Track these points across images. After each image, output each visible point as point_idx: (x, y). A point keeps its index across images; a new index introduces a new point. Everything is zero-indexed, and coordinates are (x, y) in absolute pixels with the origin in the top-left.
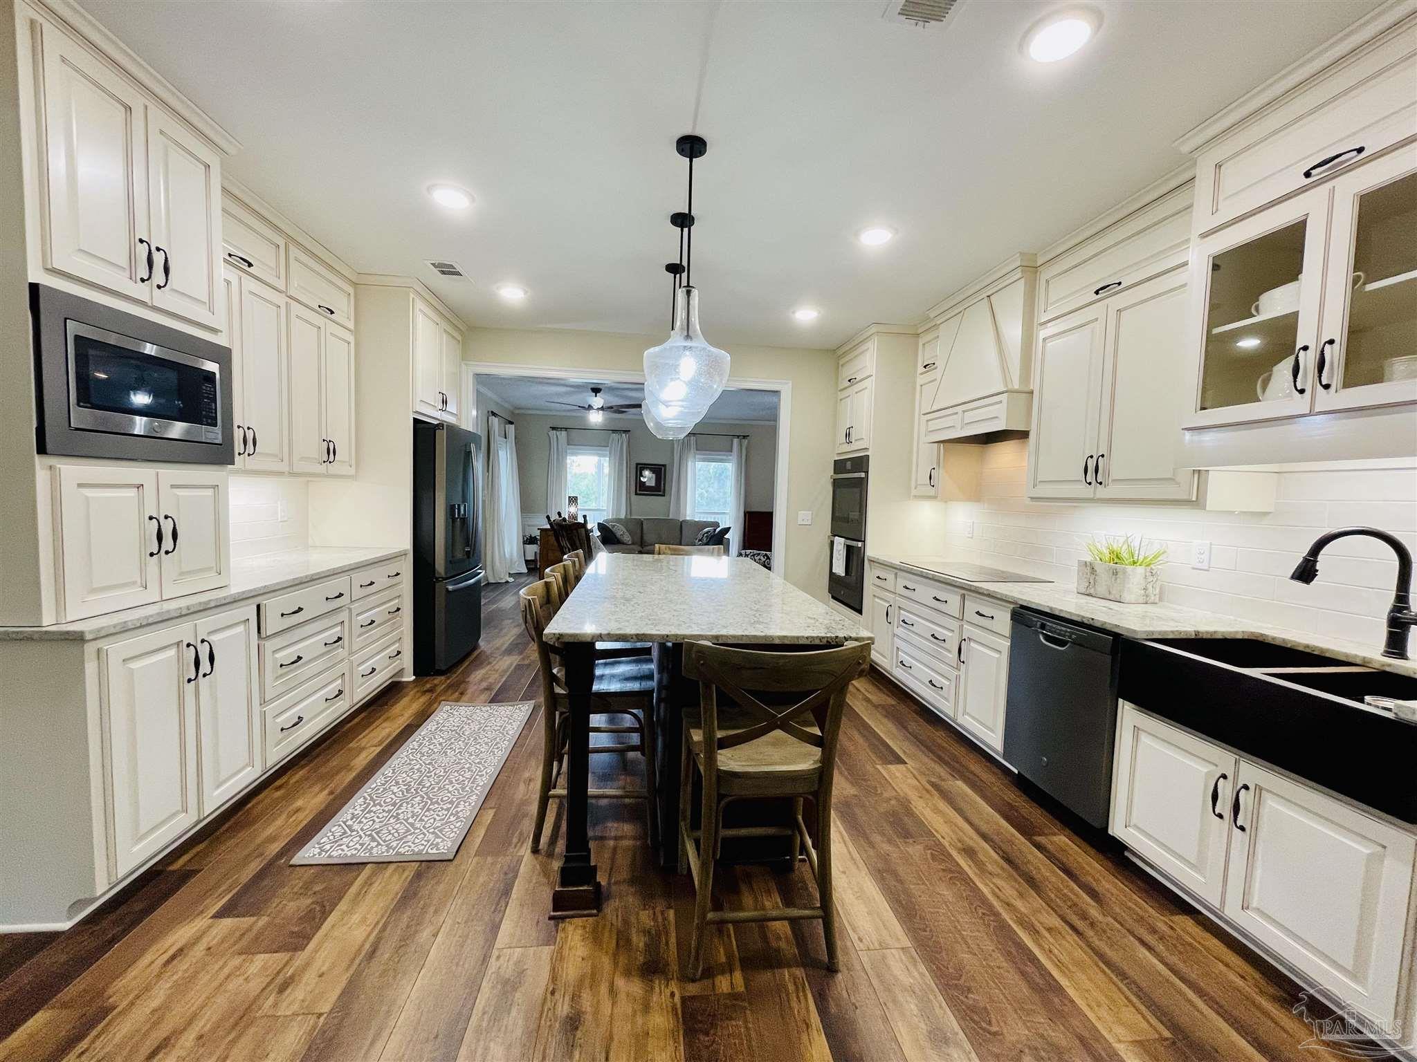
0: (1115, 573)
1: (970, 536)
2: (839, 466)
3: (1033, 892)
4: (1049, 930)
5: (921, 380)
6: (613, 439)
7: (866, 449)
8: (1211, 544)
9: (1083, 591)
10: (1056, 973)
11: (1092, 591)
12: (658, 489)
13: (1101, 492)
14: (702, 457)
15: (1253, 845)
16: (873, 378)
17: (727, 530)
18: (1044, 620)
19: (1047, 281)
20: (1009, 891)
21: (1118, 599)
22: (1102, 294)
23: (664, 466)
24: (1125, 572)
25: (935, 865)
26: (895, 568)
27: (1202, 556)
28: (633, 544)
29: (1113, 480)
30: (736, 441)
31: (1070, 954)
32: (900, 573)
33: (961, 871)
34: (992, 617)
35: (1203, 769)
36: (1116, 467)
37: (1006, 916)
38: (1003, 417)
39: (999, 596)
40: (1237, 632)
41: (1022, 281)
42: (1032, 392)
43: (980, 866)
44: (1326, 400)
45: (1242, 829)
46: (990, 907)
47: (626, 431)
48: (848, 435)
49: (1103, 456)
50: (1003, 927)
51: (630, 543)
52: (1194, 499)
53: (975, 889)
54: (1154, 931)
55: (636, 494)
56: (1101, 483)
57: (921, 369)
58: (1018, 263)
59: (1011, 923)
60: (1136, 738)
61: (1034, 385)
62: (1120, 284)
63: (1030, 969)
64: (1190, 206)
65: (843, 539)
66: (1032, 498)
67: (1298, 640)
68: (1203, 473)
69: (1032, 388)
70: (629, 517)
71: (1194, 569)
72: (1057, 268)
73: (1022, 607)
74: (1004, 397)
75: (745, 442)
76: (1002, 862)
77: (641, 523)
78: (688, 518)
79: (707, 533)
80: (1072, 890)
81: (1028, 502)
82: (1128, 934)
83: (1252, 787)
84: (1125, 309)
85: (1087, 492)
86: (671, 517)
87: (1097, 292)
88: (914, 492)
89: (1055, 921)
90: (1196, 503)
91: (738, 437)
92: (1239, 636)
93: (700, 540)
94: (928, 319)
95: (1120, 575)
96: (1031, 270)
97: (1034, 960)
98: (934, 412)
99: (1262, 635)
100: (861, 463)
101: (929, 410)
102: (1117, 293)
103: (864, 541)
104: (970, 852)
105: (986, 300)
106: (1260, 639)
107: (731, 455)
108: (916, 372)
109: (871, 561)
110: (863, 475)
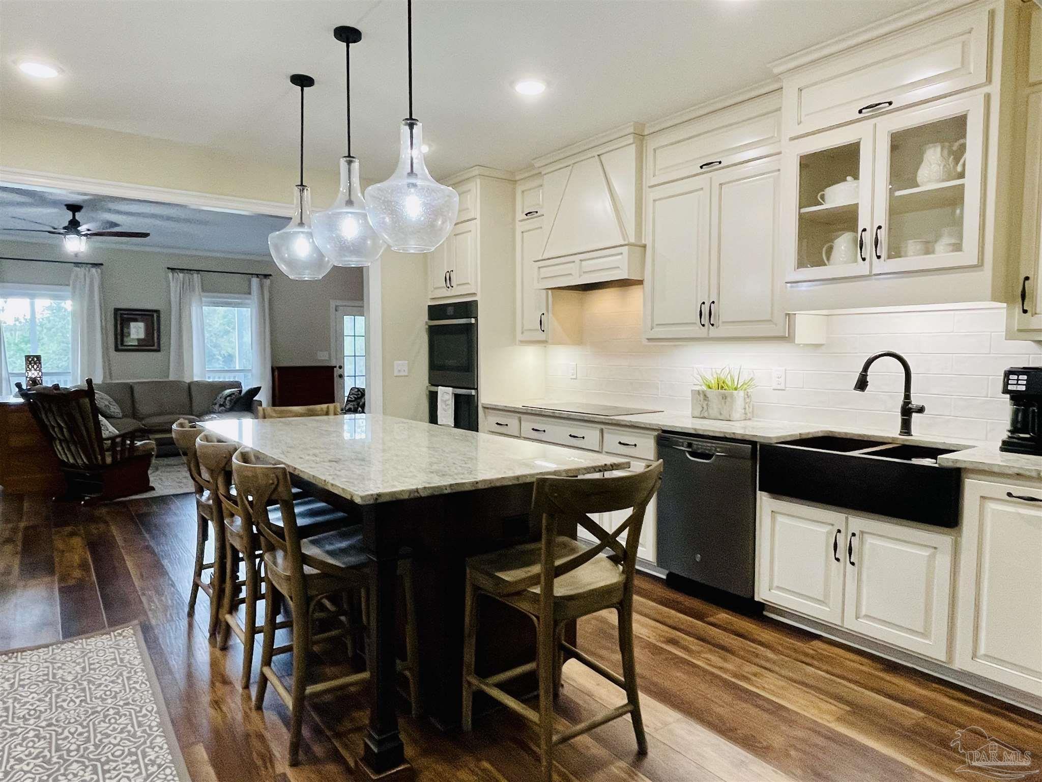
0: (725, 397)
1: (574, 377)
2: (436, 312)
3: (728, 654)
4: (755, 675)
5: (520, 227)
6: (77, 276)
7: (474, 294)
8: (786, 370)
9: (698, 415)
10: (777, 700)
11: (706, 414)
12: (151, 344)
13: (713, 332)
14: (209, 299)
15: (860, 574)
16: (478, 221)
17: (256, 390)
18: (689, 440)
19: (655, 150)
20: (714, 658)
21: (728, 418)
22: (705, 169)
23: (157, 311)
24: (732, 395)
25: (657, 657)
26: (519, 413)
27: (780, 380)
28: (124, 416)
29: (723, 322)
30: (255, 281)
31: (775, 685)
32: (524, 417)
33: (677, 657)
34: (635, 445)
35: (825, 529)
36: (724, 311)
37: (724, 676)
38: (625, 266)
39: (643, 426)
40: (818, 432)
41: (634, 146)
42: (645, 246)
43: (686, 649)
44: (880, 266)
45: (853, 564)
46: (712, 674)
47: (95, 265)
48: (448, 279)
49: (713, 302)
50: (726, 683)
51: (121, 416)
52: (787, 336)
53: (695, 666)
54: (807, 655)
55: (117, 350)
56: (713, 325)
57: (520, 216)
58: (632, 131)
59: (730, 679)
60: (773, 520)
61: (647, 240)
62: (720, 162)
63: (761, 702)
64: (779, 109)
65: (451, 389)
66: (648, 339)
67: (854, 432)
68: (792, 316)
69: (643, 242)
70: (109, 381)
71: (774, 390)
72: (664, 139)
73: (664, 431)
74: (625, 250)
75: (267, 282)
76: (696, 641)
77: (131, 388)
78: (196, 379)
79: (230, 395)
80: (752, 647)
81: (645, 342)
82: (795, 662)
83: (857, 534)
84: (725, 184)
85: (702, 332)
86: (172, 378)
87: (701, 167)
88: (519, 337)
89: (756, 669)
90: (787, 338)
91: (257, 275)
92: (820, 435)
93: (221, 405)
94: (531, 166)
95: (729, 399)
96: (640, 137)
97: (758, 696)
98: (544, 260)
99: (831, 432)
100: (468, 309)
101: (540, 258)
102: (717, 170)
103: (477, 389)
104: (673, 642)
105: (597, 157)
106: (830, 435)
107: (249, 299)
108: (514, 219)
109: (484, 408)
110: (473, 321)
